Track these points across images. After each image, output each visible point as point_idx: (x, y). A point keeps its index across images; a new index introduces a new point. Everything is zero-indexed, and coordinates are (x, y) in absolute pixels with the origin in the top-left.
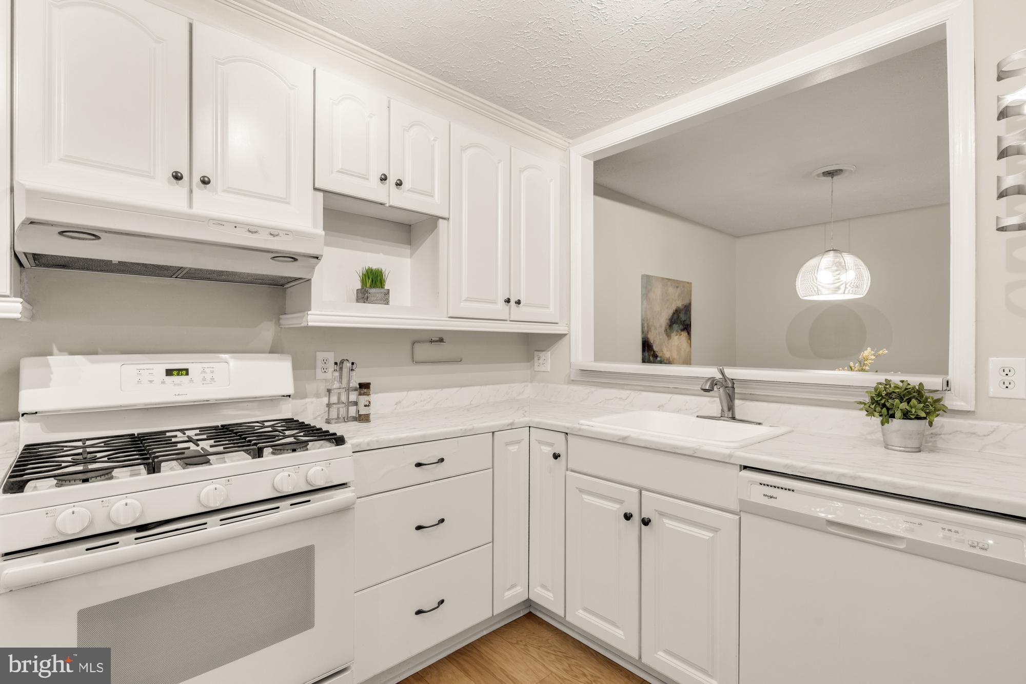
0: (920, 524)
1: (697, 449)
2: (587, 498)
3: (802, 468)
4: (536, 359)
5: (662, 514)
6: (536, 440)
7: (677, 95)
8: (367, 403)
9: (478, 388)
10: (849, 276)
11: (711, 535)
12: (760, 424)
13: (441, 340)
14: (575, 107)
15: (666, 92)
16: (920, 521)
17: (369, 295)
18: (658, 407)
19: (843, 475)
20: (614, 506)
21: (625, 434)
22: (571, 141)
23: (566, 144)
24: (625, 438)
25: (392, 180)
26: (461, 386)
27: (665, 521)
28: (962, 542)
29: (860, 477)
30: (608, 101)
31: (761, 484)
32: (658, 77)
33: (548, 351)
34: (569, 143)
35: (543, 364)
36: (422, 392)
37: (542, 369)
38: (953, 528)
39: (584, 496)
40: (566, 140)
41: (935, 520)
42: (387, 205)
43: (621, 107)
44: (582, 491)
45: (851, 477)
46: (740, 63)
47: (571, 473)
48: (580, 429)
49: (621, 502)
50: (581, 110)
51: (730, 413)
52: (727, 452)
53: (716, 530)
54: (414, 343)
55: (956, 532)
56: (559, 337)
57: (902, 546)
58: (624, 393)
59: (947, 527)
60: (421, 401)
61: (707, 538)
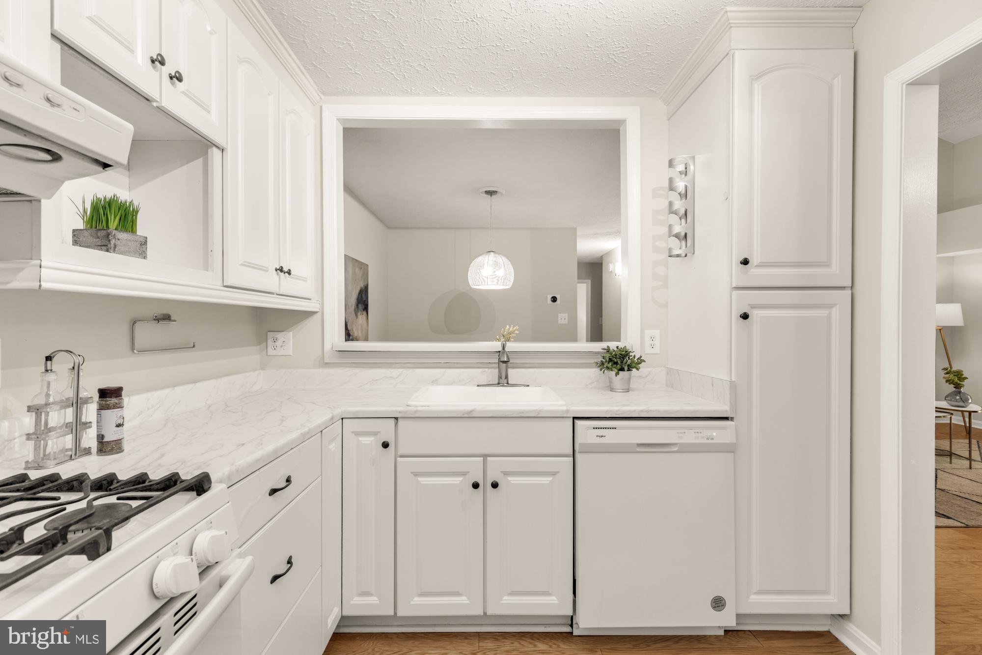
0: (684, 433)
1: (540, 411)
2: (424, 480)
3: (617, 411)
4: (270, 341)
5: (506, 474)
6: (352, 432)
7: (449, 94)
8: (120, 421)
9: (214, 381)
10: (501, 273)
11: (550, 479)
12: (528, 386)
13: (167, 318)
14: (356, 66)
15: (444, 89)
16: (684, 431)
17: (118, 242)
18: (432, 382)
19: (642, 411)
20: (457, 480)
21: (470, 408)
22: (323, 97)
23: (318, 98)
24: (471, 412)
25: (168, 69)
26: (195, 382)
27: (510, 479)
28: (702, 437)
29: (651, 411)
30: (392, 74)
31: (594, 428)
32: (448, 73)
33: (290, 331)
34: (321, 98)
35: (281, 346)
36: (149, 394)
37: (280, 352)
38: (699, 431)
39: (420, 479)
40: (320, 94)
41: (691, 428)
42: (155, 104)
43: (398, 85)
44: (416, 474)
45: (646, 411)
46: (507, 91)
47: (400, 459)
48: (416, 412)
49: (464, 474)
50: (359, 71)
51: (503, 381)
52: (564, 408)
53: (553, 474)
54: (134, 323)
55: (701, 433)
56: (307, 314)
57: (676, 449)
58: (395, 372)
59: (697, 431)
60: (148, 409)
61: (548, 482)
